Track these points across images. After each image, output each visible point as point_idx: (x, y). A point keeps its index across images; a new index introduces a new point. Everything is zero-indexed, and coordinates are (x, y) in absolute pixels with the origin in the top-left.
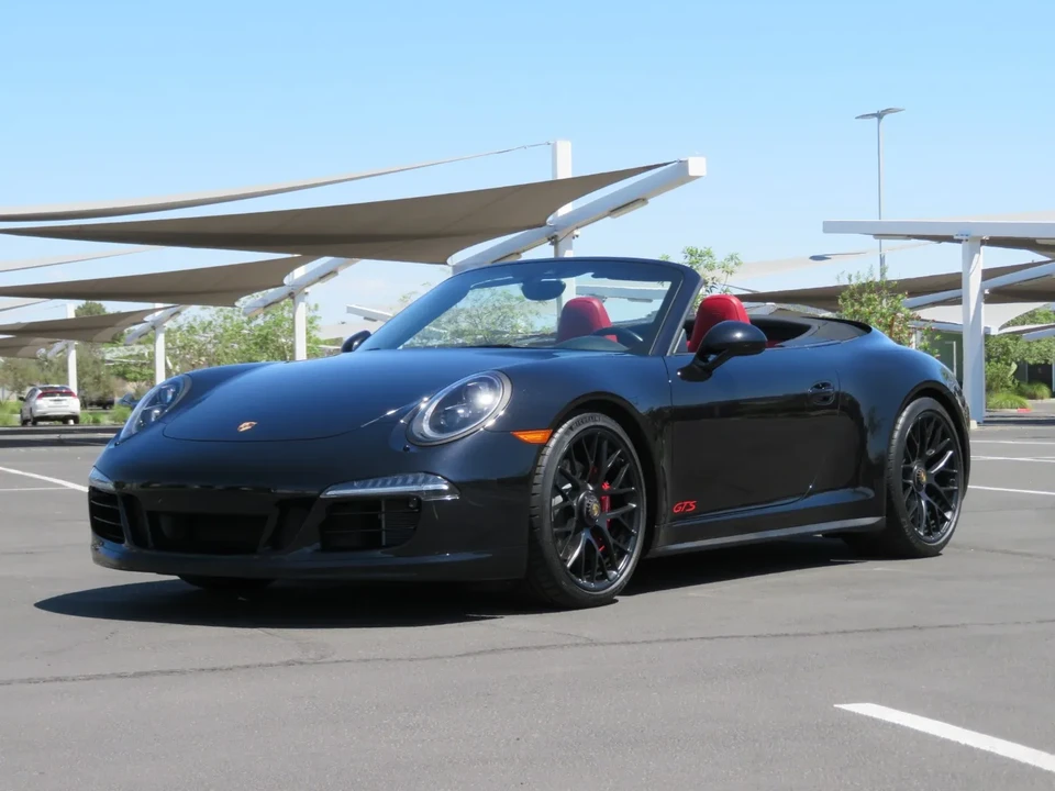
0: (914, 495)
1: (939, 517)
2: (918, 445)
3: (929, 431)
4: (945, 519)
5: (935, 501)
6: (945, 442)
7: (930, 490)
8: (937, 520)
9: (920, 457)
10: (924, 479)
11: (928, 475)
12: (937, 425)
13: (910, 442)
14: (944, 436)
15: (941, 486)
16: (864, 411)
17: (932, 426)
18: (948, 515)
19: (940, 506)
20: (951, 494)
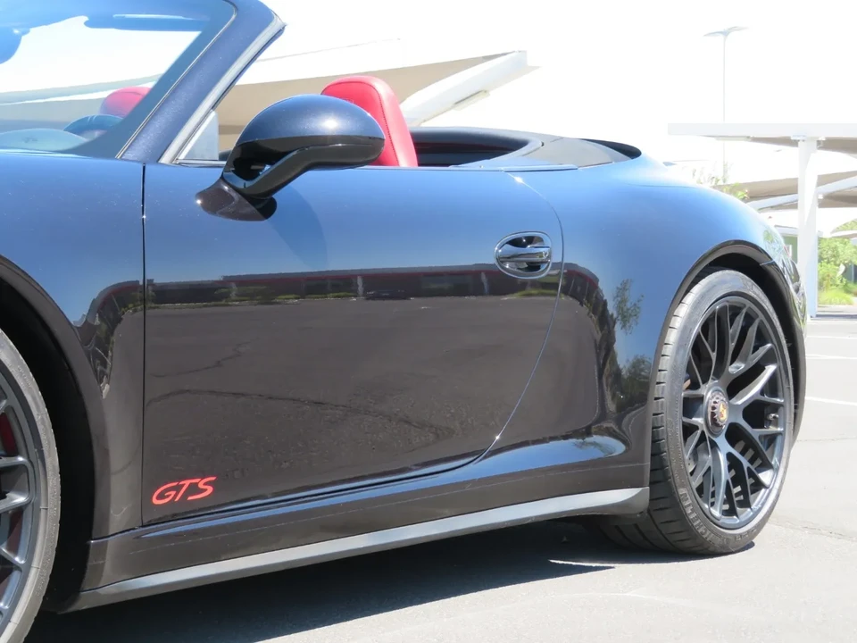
0: (707, 444)
1: (750, 481)
2: (714, 355)
3: (734, 331)
4: (759, 485)
5: (743, 453)
6: (762, 351)
7: (734, 434)
8: (745, 485)
9: (717, 375)
10: (724, 416)
11: (732, 408)
12: (749, 319)
13: (698, 349)
14: (761, 339)
15: (754, 426)
16: (607, 289)
17: (740, 320)
18: (765, 477)
19: (751, 461)
20: (771, 440)
